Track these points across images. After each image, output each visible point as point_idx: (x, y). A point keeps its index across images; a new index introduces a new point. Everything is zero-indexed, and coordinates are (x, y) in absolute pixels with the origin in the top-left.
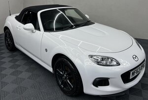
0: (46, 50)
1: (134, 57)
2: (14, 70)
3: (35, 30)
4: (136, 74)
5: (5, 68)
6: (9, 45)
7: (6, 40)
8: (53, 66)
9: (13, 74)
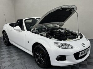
0: (28, 42)
1: (83, 44)
2: (9, 55)
3: (21, 31)
4: (83, 55)
5: (4, 55)
6: (6, 42)
7: (4, 39)
8: (33, 51)
9: (8, 57)
